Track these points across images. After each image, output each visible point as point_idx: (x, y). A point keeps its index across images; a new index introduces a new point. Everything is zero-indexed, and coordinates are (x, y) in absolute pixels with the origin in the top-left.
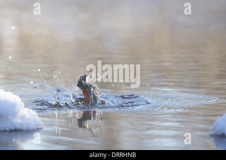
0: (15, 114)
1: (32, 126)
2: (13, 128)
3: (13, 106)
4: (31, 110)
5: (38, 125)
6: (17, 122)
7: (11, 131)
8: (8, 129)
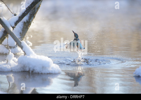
0: (49, 66)
1: (57, 72)
2: (48, 72)
3: (49, 63)
4: (56, 65)
5: (59, 71)
6: (50, 70)
7: (48, 74)
8: (46, 73)
